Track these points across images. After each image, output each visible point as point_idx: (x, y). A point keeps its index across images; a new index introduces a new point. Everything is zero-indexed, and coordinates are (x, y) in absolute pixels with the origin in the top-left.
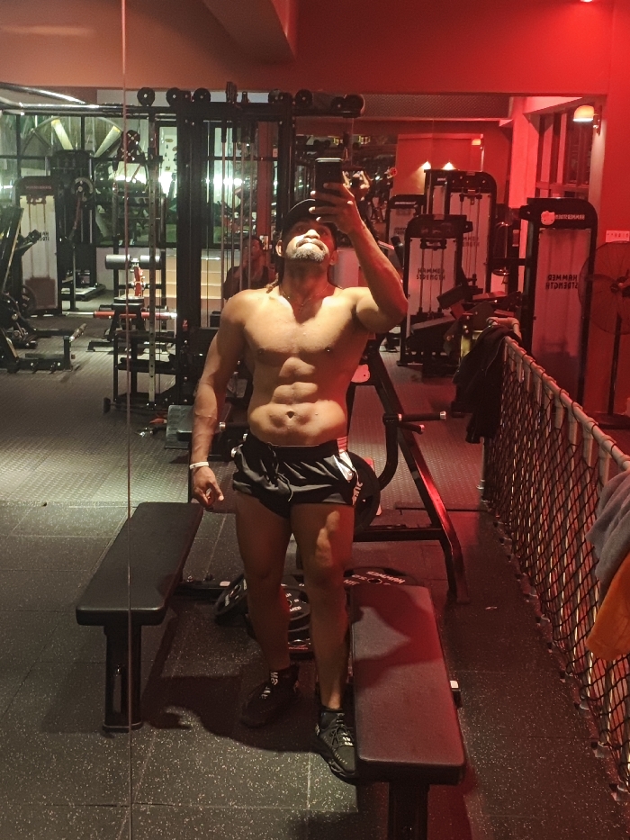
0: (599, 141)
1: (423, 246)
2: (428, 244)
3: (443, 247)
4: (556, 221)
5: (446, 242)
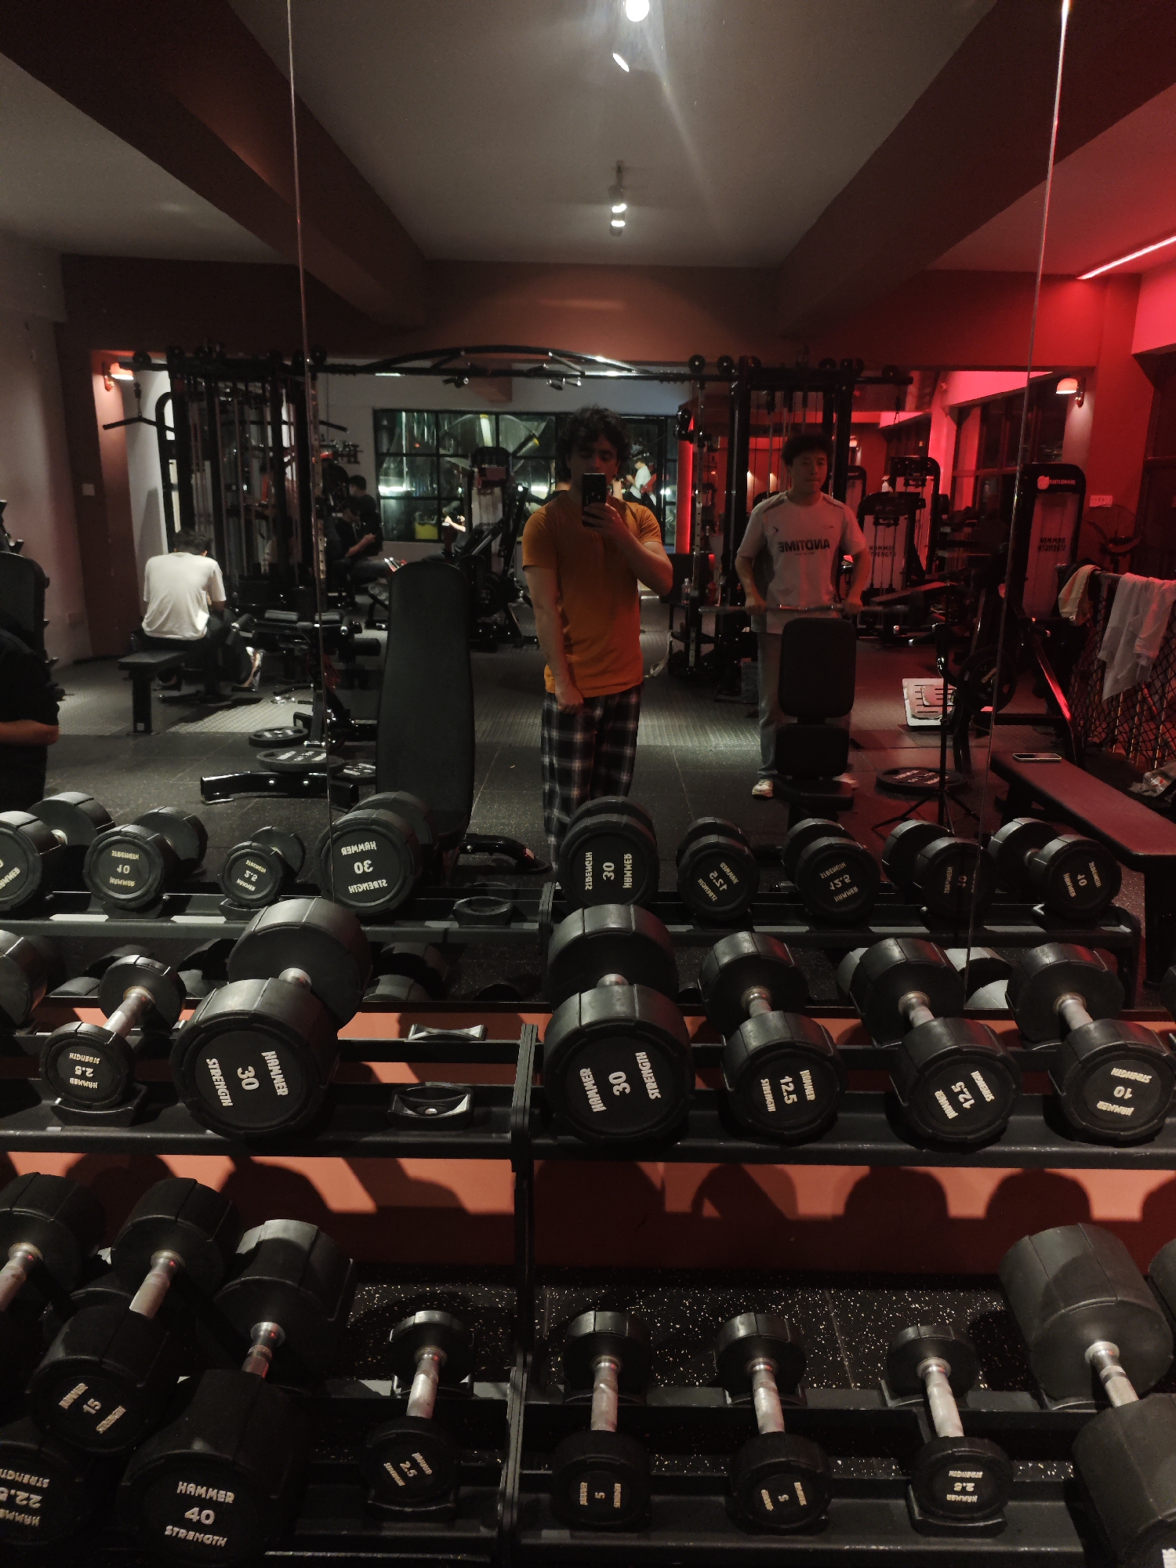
0: (1081, 411)
1: (876, 523)
2: (881, 521)
3: (896, 524)
4: (1050, 485)
5: (898, 519)
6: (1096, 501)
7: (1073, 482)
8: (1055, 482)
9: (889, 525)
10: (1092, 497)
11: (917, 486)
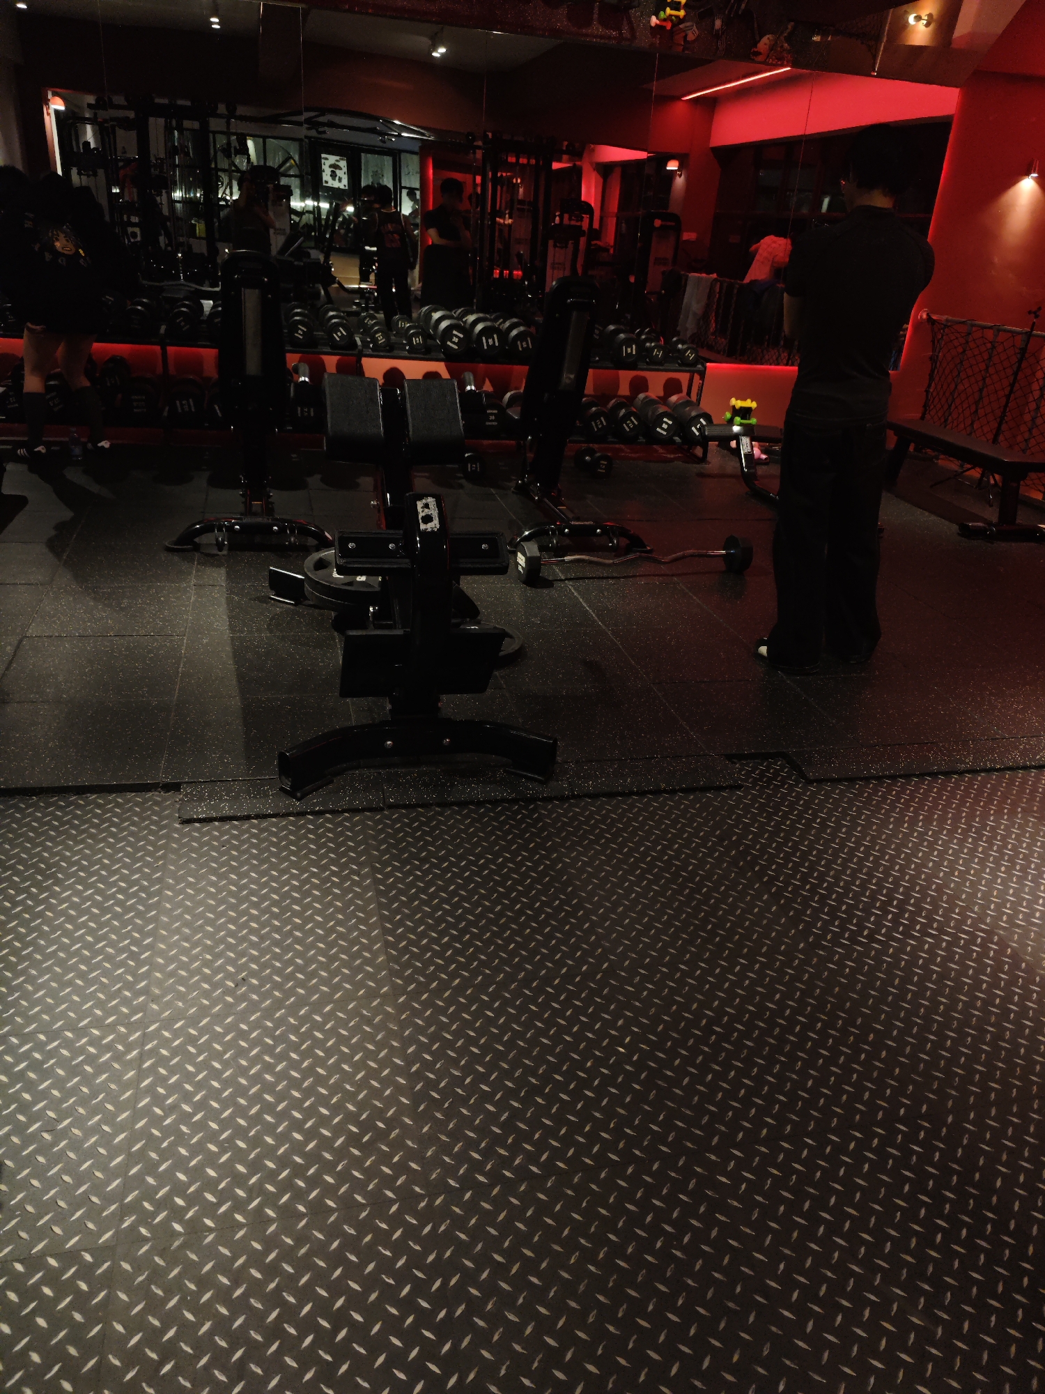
0: (680, 181)
1: (555, 246)
2: (558, 245)
3: (566, 247)
4: (661, 226)
5: (568, 244)
6: (686, 236)
7: (673, 224)
8: (663, 223)
9: (561, 248)
10: (685, 234)
11: (577, 221)
